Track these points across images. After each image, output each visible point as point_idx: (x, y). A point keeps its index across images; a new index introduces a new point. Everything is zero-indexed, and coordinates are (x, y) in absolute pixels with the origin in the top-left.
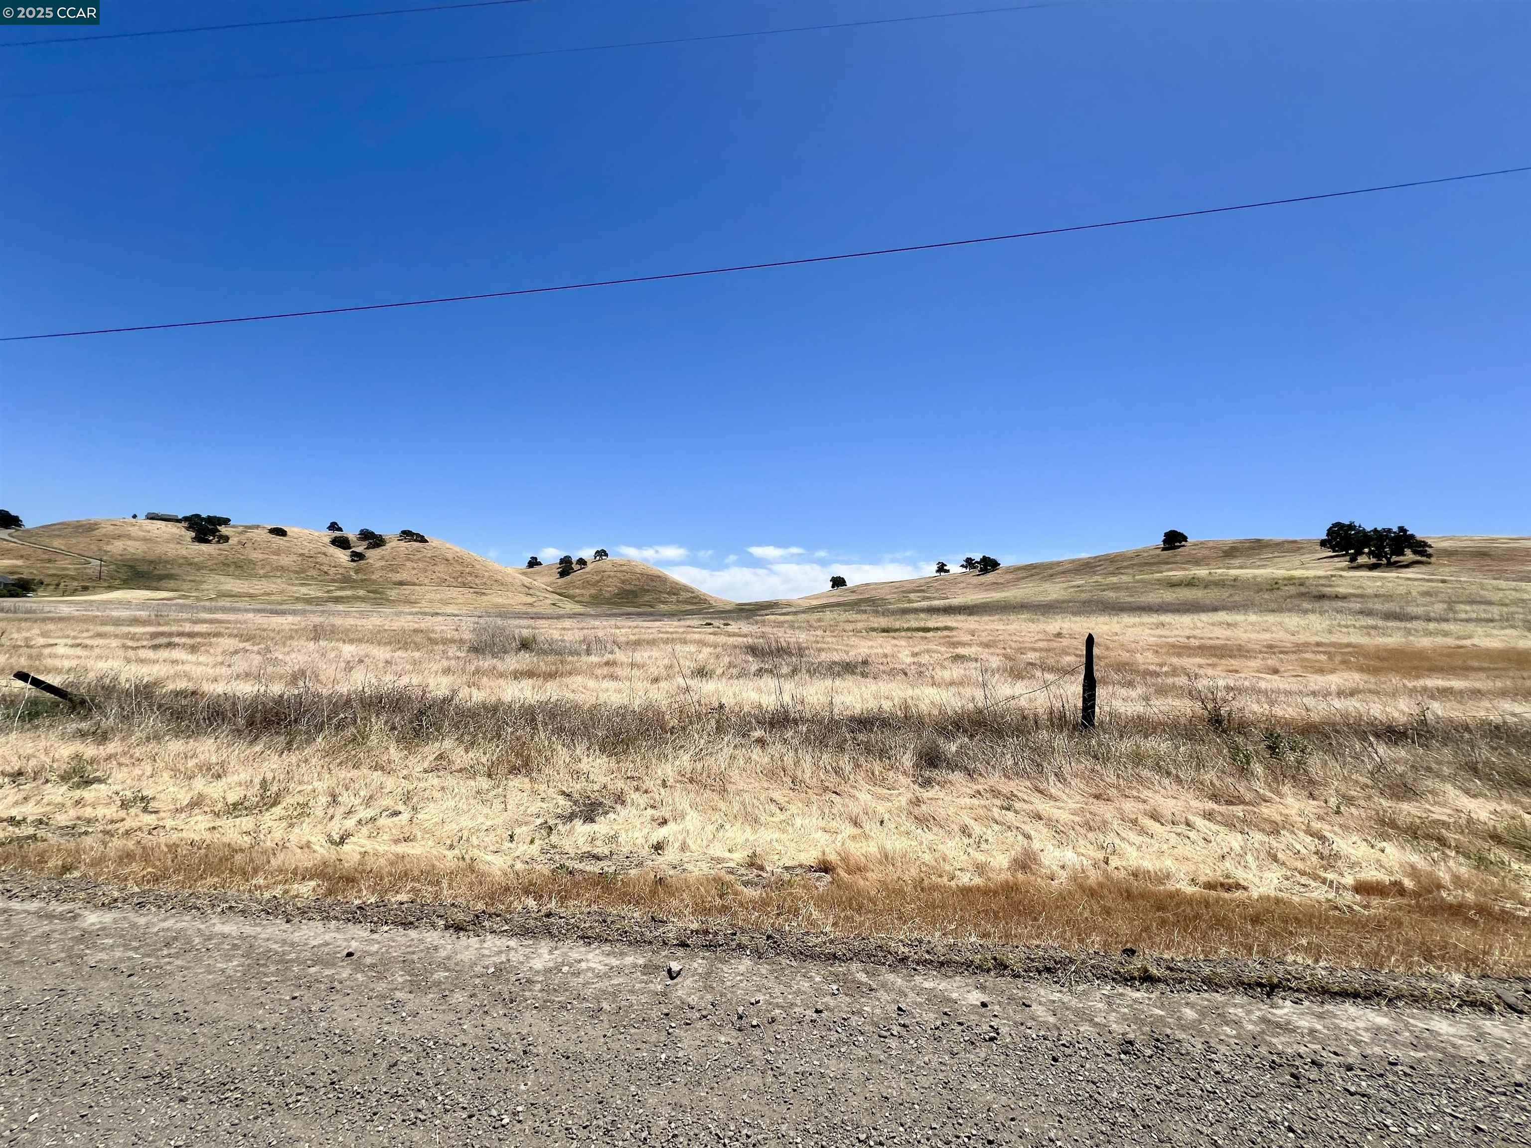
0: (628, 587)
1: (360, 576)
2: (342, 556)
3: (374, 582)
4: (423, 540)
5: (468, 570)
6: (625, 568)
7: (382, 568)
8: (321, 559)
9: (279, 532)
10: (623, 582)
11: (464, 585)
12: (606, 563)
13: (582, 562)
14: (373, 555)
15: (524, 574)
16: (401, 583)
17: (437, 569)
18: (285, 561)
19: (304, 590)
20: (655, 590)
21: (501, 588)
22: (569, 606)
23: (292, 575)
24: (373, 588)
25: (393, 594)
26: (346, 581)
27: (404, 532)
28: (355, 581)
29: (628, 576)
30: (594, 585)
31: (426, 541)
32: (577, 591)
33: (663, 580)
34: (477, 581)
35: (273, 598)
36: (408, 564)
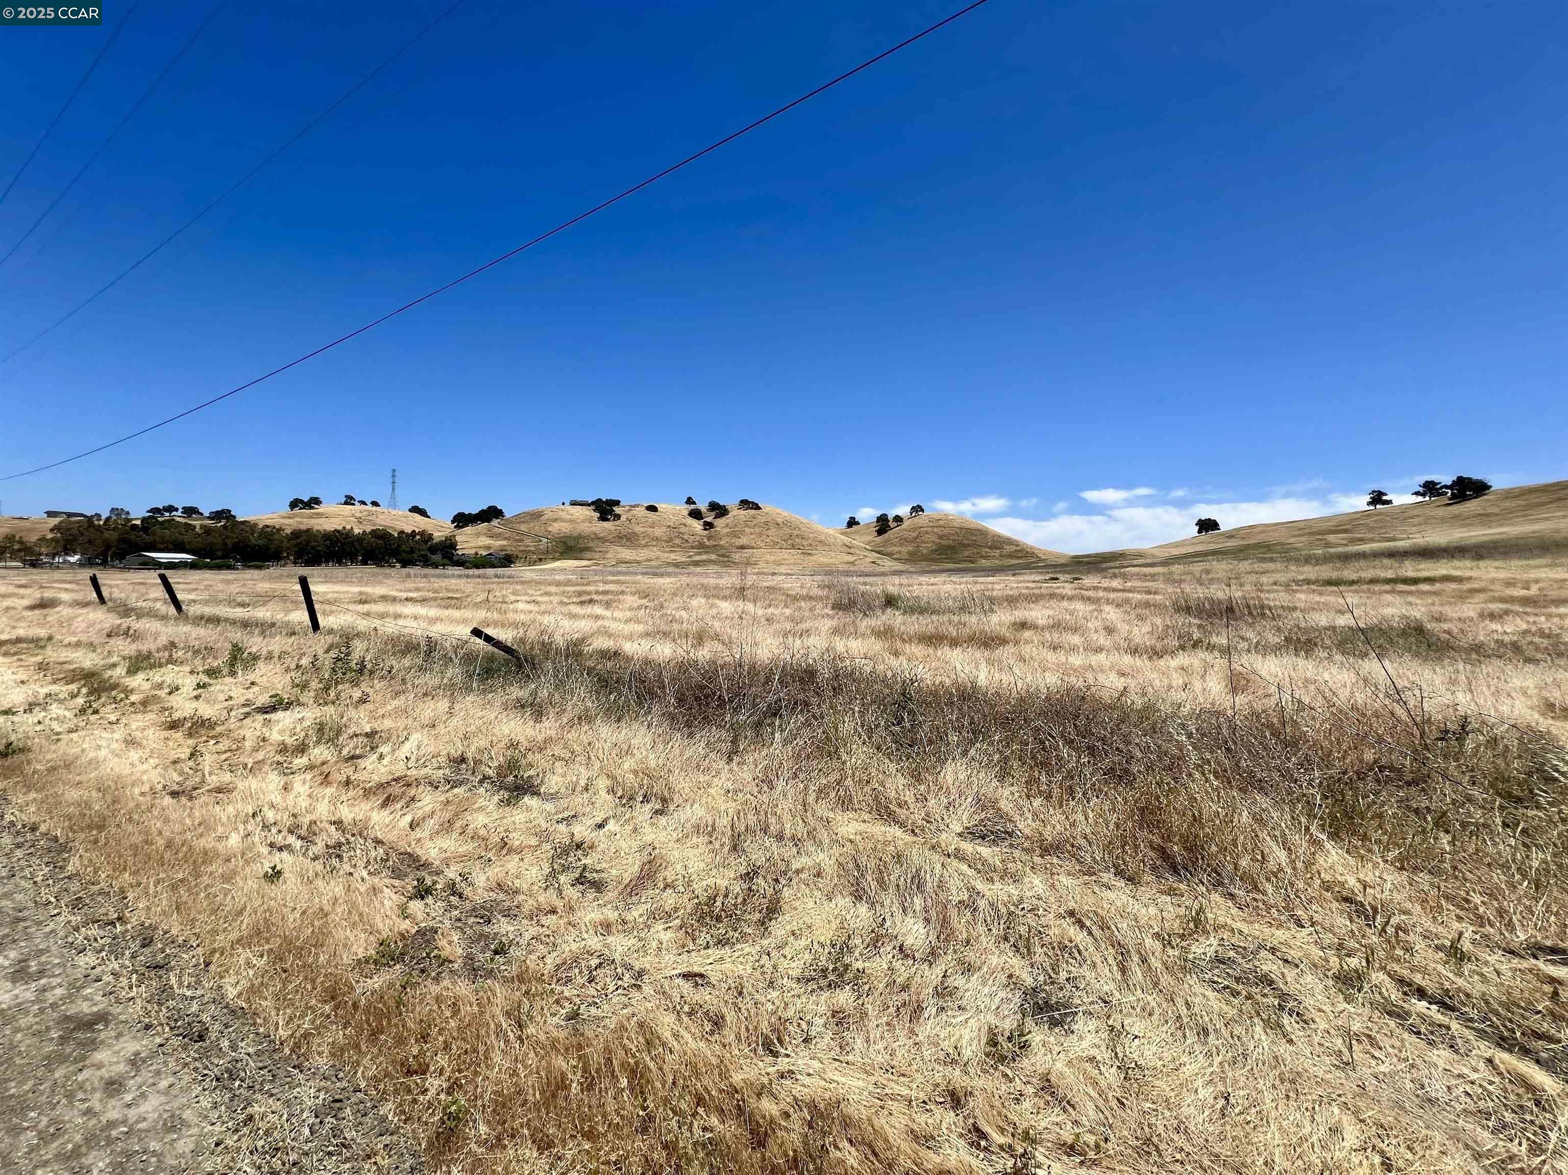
0: (945, 543)
1: (712, 543)
2: (697, 525)
3: (722, 547)
4: (757, 507)
5: (795, 532)
6: (942, 523)
7: (728, 535)
8: (683, 529)
9: (652, 509)
10: (941, 537)
11: (793, 547)
12: (922, 520)
13: (898, 519)
14: (720, 523)
15: (843, 534)
16: (742, 547)
17: (770, 533)
18: (659, 532)
19: (672, 556)
20: (975, 545)
21: (825, 548)
22: (888, 564)
23: (664, 544)
24: (721, 552)
25: (736, 557)
26: (701, 547)
27: (742, 502)
28: (708, 547)
29: (946, 531)
30: (911, 542)
31: (759, 508)
32: (897, 549)
33: (982, 533)
34: (805, 543)
35: (652, 563)
36: (747, 530)
